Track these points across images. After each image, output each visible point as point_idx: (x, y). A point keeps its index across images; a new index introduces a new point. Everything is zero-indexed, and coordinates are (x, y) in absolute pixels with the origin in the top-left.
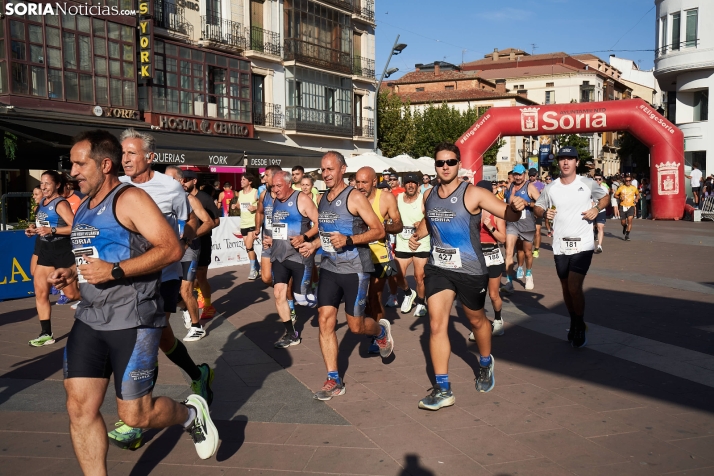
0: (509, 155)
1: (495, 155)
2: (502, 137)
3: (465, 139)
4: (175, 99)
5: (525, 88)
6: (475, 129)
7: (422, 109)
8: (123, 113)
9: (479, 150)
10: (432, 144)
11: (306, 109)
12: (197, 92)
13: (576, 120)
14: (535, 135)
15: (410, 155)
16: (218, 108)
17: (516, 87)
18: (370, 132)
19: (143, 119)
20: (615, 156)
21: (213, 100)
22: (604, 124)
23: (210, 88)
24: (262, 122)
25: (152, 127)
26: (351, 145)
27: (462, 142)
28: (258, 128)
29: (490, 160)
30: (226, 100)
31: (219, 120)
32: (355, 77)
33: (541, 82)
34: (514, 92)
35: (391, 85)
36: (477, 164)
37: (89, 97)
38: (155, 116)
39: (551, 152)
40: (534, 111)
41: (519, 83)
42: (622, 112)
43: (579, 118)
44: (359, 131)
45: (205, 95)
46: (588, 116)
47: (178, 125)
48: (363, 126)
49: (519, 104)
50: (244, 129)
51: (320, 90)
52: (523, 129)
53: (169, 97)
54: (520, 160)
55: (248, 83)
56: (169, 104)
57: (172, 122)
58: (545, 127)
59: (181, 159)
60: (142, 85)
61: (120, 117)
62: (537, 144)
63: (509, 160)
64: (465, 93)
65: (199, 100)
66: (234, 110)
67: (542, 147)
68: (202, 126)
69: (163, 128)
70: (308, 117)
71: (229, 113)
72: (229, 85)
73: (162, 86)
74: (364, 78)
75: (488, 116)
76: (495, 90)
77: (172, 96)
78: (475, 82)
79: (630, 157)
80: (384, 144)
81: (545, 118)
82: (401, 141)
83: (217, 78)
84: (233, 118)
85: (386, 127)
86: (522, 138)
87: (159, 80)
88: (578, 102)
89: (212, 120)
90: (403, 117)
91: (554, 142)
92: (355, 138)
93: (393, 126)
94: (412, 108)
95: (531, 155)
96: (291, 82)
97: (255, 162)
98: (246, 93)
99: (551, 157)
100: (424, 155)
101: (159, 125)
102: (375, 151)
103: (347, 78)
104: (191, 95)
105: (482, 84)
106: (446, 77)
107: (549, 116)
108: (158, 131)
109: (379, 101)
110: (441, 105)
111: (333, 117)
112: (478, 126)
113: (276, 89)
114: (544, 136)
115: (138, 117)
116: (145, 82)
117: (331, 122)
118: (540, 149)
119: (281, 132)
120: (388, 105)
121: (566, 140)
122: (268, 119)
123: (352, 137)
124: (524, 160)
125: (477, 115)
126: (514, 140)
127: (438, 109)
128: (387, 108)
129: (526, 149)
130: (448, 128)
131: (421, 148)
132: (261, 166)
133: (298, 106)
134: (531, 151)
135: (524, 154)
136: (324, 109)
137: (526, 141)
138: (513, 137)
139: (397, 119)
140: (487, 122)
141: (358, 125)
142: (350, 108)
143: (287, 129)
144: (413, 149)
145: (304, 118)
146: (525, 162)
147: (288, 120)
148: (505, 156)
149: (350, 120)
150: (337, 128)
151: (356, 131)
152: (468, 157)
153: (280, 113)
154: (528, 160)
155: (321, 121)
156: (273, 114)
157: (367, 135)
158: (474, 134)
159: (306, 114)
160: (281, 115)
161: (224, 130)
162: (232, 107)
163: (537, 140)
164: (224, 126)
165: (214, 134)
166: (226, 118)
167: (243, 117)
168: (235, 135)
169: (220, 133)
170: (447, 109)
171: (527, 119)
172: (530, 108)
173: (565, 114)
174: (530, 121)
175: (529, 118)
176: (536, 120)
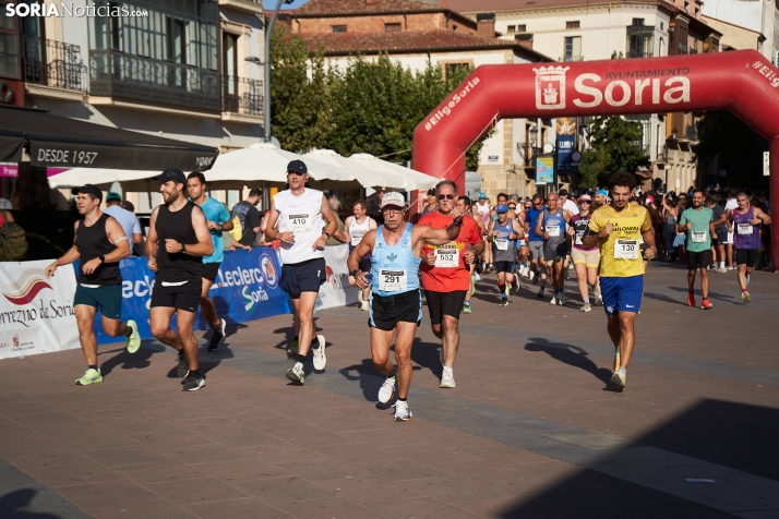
0: (500, 154)
1: (477, 152)
3: (433, 121)
5: (528, 31)
6: (452, 104)
7: (343, 66)
9: (458, 142)
10: (362, 130)
11: (129, 56)
13: (635, 88)
14: (547, 117)
17: (512, 28)
18: (253, 106)
20: (688, 156)
22: (686, 97)
24: (40, 77)
26: (217, 129)
27: (428, 127)
28: (34, 89)
29: (470, 160)
33: (557, 20)
34: (509, 38)
35: (283, 18)
36: (456, 168)
39: (574, 149)
40: (559, 73)
41: (518, 21)
42: (720, 75)
43: (640, 85)
44: (232, 103)
46: (656, 82)
48: (241, 93)
49: (519, 61)
50: (5, 89)
54: (519, 161)
58: (577, 102)
62: (551, 133)
63: (501, 161)
64: (421, 36)
67: (560, 138)
70: (137, 72)
75: (476, 81)
76: (476, 34)
78: (440, 17)
79: (716, 158)
80: (276, 128)
82: (309, 124)
85: (280, 96)
86: (520, 123)
88: (624, 56)
90: (311, 80)
91: (581, 128)
92: (226, 116)
93: (294, 95)
94: (326, 60)
95: (539, 152)
97: (45, 155)
99: (576, 157)
102: (268, 140)
105: (452, 22)
106: (387, 7)
107: (587, 83)
110: (377, 59)
111: (184, 75)
112: (457, 98)
114: (564, 120)
117: (179, 83)
118: (557, 141)
119: (80, 98)
120: (283, 57)
121: (603, 127)
122: (53, 73)
123: (219, 113)
124: (527, 161)
125: (444, 79)
126: (510, 125)
127: (373, 67)
128: (281, 62)
129: (530, 141)
130: (390, 100)
131: (342, 137)
132: (55, 164)
133: (115, 51)
134: (539, 146)
135: (527, 152)
136: (165, 58)
137: (531, 128)
138: (509, 120)
139: (300, 81)
140: (474, 91)
141: (231, 91)
142: (214, 60)
143: (91, 95)
144: (328, 140)
145: (127, 74)
146: (530, 166)
147: (94, 76)
148: (495, 154)
149: (215, 81)
150: (191, 96)
151: (226, 103)
152: (439, 155)
153: (78, 62)
154: (535, 163)
155: (160, 81)
156: (64, 63)
157: (247, 110)
158: (449, 112)
159: (130, 67)
160: (80, 65)
163: (550, 125)
167: (1, 65)
170: (390, 67)
171: (547, 87)
172: (551, 68)
173: (616, 79)
174: (551, 90)
175: (550, 85)
176: (563, 89)
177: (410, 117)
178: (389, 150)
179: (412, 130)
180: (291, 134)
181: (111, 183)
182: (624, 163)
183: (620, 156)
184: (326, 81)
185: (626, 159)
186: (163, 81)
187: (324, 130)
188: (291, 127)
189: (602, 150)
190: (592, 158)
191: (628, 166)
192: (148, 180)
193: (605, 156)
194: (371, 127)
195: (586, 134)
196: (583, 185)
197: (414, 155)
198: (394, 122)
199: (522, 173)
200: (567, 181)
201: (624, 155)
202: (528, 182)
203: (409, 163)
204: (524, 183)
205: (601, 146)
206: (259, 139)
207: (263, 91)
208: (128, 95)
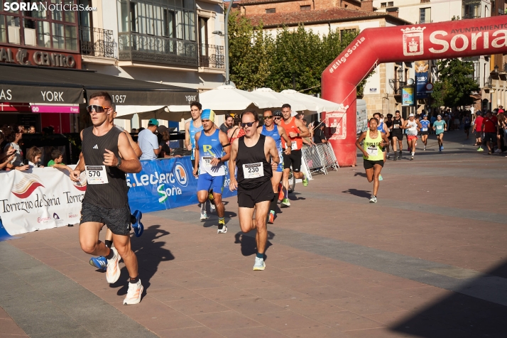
0: (378, 87)
2: (379, 64)
3: (335, 67)
5: (395, 5)
6: (347, 55)
7: (274, 34)
10: (287, 75)
11: (142, 35)
12: (10, 15)
14: (409, 61)
16: (38, 34)
17: (384, 4)
18: (217, 63)
21: (31, 25)
24: (90, 51)
26: (196, 78)
27: (331, 71)
28: (86, 59)
30: (46, 24)
31: (40, 50)
34: (382, 11)
36: (350, 97)
39: (428, 82)
40: (418, 31)
43: (475, 37)
44: (205, 61)
45: (20, 18)
46: (486, 34)
48: (210, 55)
50: (70, 60)
51: (158, 12)
52: (405, 53)
54: (391, 91)
58: (432, 50)
59: (7, 96)
62: (412, 72)
63: (378, 92)
64: (324, 13)
65: (14, 25)
66: (58, 36)
67: (418, 75)
68: (19, 57)
70: (145, 45)
71: (51, 41)
75: (363, 39)
76: (360, 9)
80: (233, 76)
81: (433, 39)
82: (254, 72)
84: (56, 47)
85: (235, 56)
86: (392, 65)
88: (461, 19)
89: (30, 49)
90: (254, 44)
91: (431, 69)
92: (201, 70)
94: (264, 31)
95: (404, 84)
96: (124, 3)
99: (429, 87)
102: (228, 84)
104: (3, 18)
105: (345, 3)
107: (438, 37)
110: (296, 29)
111: (175, 45)
114: (420, 62)
117: (171, 50)
118: (416, 77)
119: (113, 63)
120: (236, 30)
122: (97, 48)
123: (197, 68)
124: (396, 91)
125: (340, 39)
126: (384, 68)
127: (294, 34)
128: (235, 34)
129: (398, 78)
131: (274, 80)
133: (133, 32)
134: (404, 81)
135: (395, 85)
136: (163, 35)
137: (398, 69)
138: (383, 64)
139: (247, 45)
140: (361, 46)
141: (204, 54)
142: (193, 34)
143: (120, 60)
144: (265, 82)
145: (141, 47)
146: (398, 94)
147: (121, 49)
148: (374, 88)
149: (194, 48)
150: (179, 57)
151: (201, 61)
152: (339, 89)
153: (112, 40)
154: (401, 93)
155: (160, 50)
156: (104, 42)
157: (215, 66)
158: (345, 60)
159: (142, 41)
160: (113, 43)
161: (45, 61)
162: (54, 34)
163: (411, 67)
164: (45, 56)
165: (34, 65)
166: (48, 46)
167: (68, 46)
168: (59, 66)
169: (41, 65)
170: (304, 33)
171: (411, 41)
172: (413, 28)
173: (458, 33)
174: (413, 43)
175: (413, 39)
176: (422, 42)
177: (318, 65)
178: (305, 87)
179: (320, 74)
180: (242, 80)
181: (133, 114)
182: (462, 90)
183: (458, 85)
184: (264, 44)
185: (463, 87)
186: (162, 49)
187: (262, 76)
188: (241, 75)
189: (446, 82)
190: (439, 87)
191: (464, 92)
192: (155, 111)
193: (448, 84)
194: (293, 73)
195: (435, 72)
196: (434, 105)
197: (322, 89)
198: (307, 69)
199: (393, 99)
200: (423, 103)
201: (462, 84)
202: (397, 104)
203: (318, 95)
204: (394, 105)
205: (446, 79)
206: (222, 83)
207: (225, 53)
208: (141, 59)
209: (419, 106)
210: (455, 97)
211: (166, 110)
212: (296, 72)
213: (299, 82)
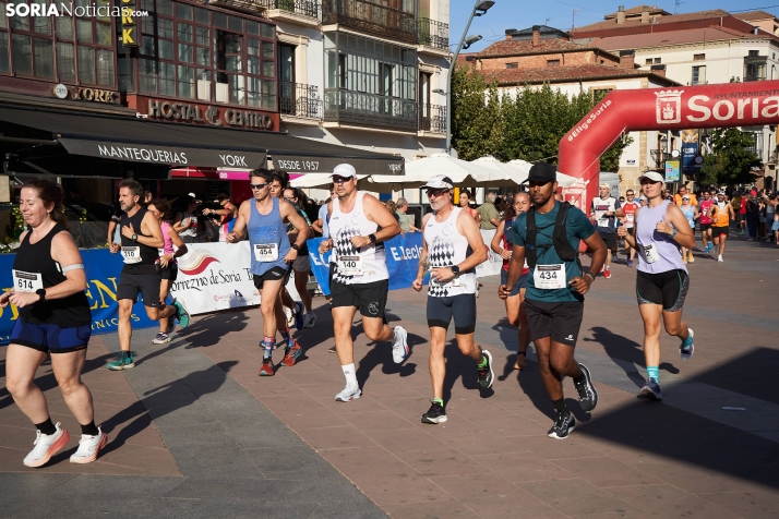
0: (637, 158)
1: (617, 157)
2: (627, 133)
3: (574, 134)
4: (170, 77)
5: (663, 62)
6: (589, 121)
7: (513, 93)
8: (98, 94)
9: (594, 150)
10: (528, 142)
11: (352, 92)
12: (201, 67)
13: (737, 106)
14: (675, 129)
15: (497, 156)
16: (231, 90)
17: (649, 61)
18: (441, 127)
19: (125, 103)
21: (224, 79)
23: (218, 62)
24: (291, 110)
25: (138, 115)
26: (414, 143)
27: (570, 139)
28: (286, 119)
29: (611, 164)
30: (241, 78)
31: (232, 107)
32: (421, 48)
33: (687, 54)
34: (647, 68)
35: (471, 59)
36: (592, 170)
37: (47, 70)
38: (143, 100)
39: (698, 153)
40: (675, 96)
41: (653, 55)
43: (742, 104)
44: (426, 124)
45: (212, 70)
46: (756, 101)
47: (174, 112)
48: (432, 116)
49: (652, 86)
50: (267, 119)
51: (372, 66)
52: (659, 121)
53: (162, 74)
54: (653, 164)
55: (272, 55)
56: (161, 83)
57: (166, 108)
58: (690, 118)
59: (181, 159)
60: (123, 56)
61: (93, 101)
62: (679, 142)
63: (637, 164)
64: (575, 70)
65: (205, 78)
66: (253, 92)
67: (685, 146)
68: (208, 115)
69: (154, 116)
70: (357, 103)
71: (246, 97)
72: (246, 57)
73: (152, 58)
74: (433, 49)
75: (609, 103)
76: (619, 66)
77: (166, 73)
78: (590, 54)
80: (460, 142)
81: (692, 105)
82: (485, 137)
83: (229, 47)
84: (251, 104)
85: (463, 118)
86: (655, 134)
87: (148, 49)
88: (741, 80)
89: (221, 106)
90: (487, 104)
91: (703, 139)
92: (421, 134)
93: (472, 117)
94: (500, 92)
95: (669, 157)
96: (331, 55)
97: (284, 164)
98: (270, 69)
99: (698, 160)
100: (517, 157)
101: (147, 112)
102: (448, 151)
103: (410, 49)
104: (192, 70)
105: (600, 58)
106: (548, 48)
107: (698, 102)
108: (145, 121)
109: (455, 81)
110: (540, 87)
111: (390, 104)
112: (593, 116)
113: (311, 64)
114: (689, 131)
115: (118, 101)
116: (128, 52)
117: (386, 110)
118: (682, 148)
119: (317, 124)
120: (467, 88)
121: (722, 136)
122: (299, 107)
123: (416, 131)
124: (658, 163)
125: (592, 101)
126: (644, 136)
127: (537, 93)
128: (465, 92)
129: (662, 148)
130: (550, 119)
132: (292, 170)
133: (342, 88)
134: (669, 152)
135: (659, 157)
136: (377, 92)
137: (662, 138)
140: (607, 110)
141: (425, 115)
142: (413, 91)
143: (325, 121)
145: (350, 105)
146: (661, 167)
147: (327, 107)
148: (631, 159)
149: (413, 108)
150: (395, 119)
151: (421, 124)
154: (665, 166)
155: (373, 109)
156: (307, 99)
157: (437, 129)
158: (587, 127)
159: (352, 100)
160: (317, 100)
161: (238, 120)
162: (249, 89)
163: (679, 136)
164: (238, 114)
165: (225, 126)
166: (241, 104)
167: (265, 103)
168: (254, 127)
169: (233, 125)
170: (550, 93)
171: (665, 107)
172: (669, 91)
173: (722, 99)
174: (668, 108)
175: (668, 105)
176: (678, 108)
178: (546, 155)
180: (471, 146)
182: (740, 164)
183: (736, 159)
184: (500, 100)
185: (741, 161)
186: (375, 109)
187: (495, 142)
188: (470, 140)
189: (720, 155)
190: (713, 161)
191: (743, 167)
193: (723, 159)
194: (535, 140)
195: (708, 142)
196: (705, 182)
197: (560, 160)
198: (552, 135)
200: (692, 179)
201: (740, 158)
205: (720, 151)
206: (441, 150)
207: (447, 114)
208: (351, 120)
209: (687, 183)
210: (731, 173)
211: (369, 180)
212: (538, 139)
213: (541, 151)
